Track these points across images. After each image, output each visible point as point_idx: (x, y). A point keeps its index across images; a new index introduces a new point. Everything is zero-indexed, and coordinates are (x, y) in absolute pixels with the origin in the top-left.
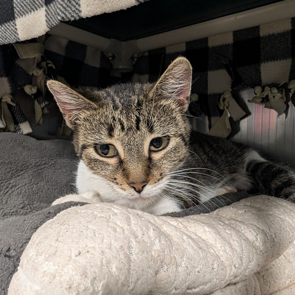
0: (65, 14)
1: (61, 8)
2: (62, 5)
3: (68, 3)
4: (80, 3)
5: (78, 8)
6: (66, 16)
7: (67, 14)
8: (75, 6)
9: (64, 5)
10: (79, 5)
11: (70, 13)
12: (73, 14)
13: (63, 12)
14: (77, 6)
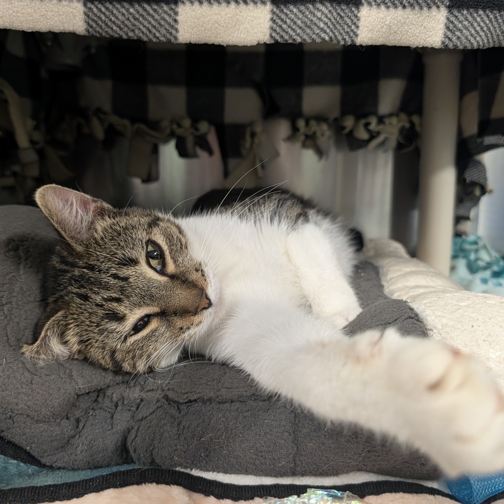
0: (334, 33)
1: (329, 23)
2: (330, 19)
3: (338, 19)
4: (360, 25)
5: (355, 30)
6: (336, 36)
7: (337, 34)
8: (349, 27)
9: (333, 20)
10: (357, 27)
11: (341, 34)
12: (345, 37)
13: (331, 30)
14: (353, 27)
